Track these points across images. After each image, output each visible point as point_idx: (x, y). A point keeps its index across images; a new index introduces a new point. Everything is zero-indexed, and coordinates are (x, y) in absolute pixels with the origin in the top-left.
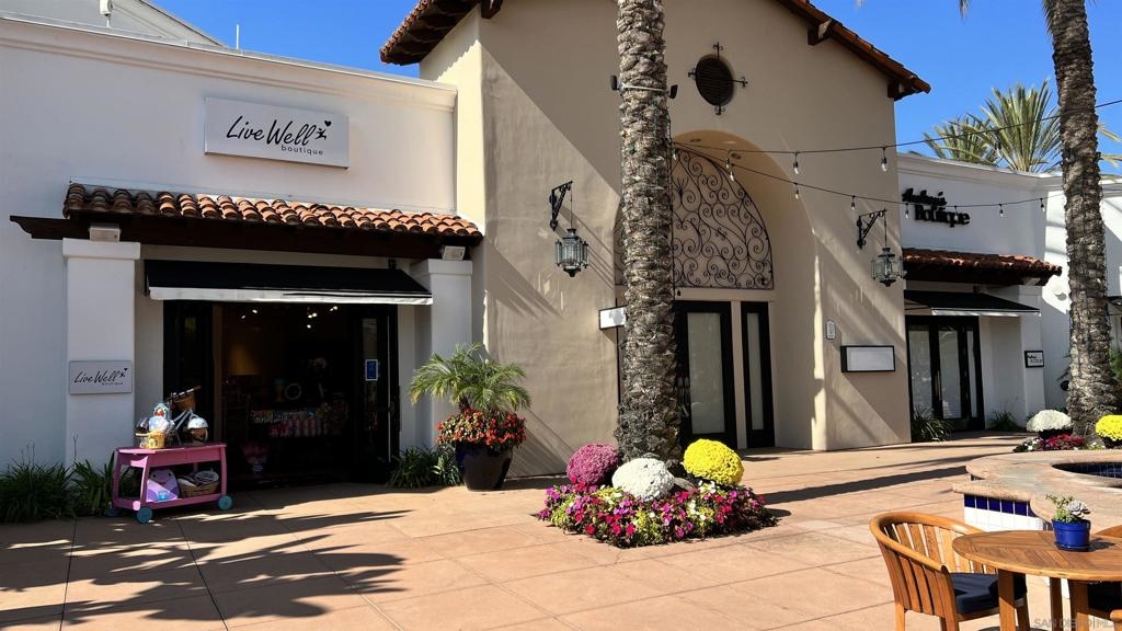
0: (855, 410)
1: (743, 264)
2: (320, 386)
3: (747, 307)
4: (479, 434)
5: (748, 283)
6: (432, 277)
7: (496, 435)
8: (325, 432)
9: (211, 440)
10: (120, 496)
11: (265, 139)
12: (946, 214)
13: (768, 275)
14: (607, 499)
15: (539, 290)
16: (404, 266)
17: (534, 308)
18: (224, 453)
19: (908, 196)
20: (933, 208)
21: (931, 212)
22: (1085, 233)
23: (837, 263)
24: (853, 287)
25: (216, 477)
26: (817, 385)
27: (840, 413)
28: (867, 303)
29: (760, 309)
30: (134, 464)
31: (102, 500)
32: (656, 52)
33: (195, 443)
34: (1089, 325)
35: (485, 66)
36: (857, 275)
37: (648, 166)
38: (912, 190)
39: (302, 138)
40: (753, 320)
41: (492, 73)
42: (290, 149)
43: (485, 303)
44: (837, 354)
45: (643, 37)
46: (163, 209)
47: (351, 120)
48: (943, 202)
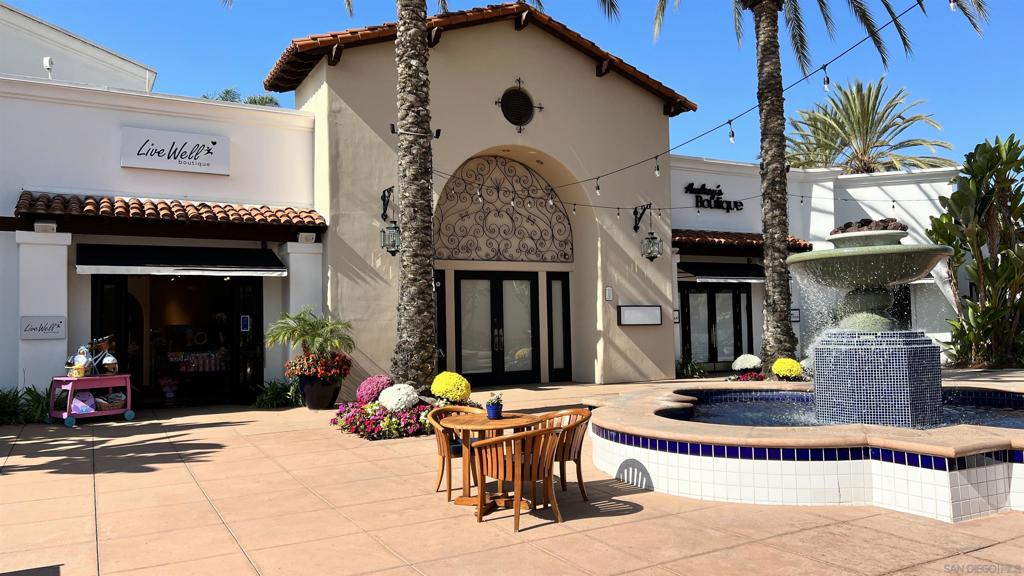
0: (628, 353)
1: (548, 243)
2: (220, 334)
3: (551, 276)
4: (313, 370)
5: (553, 257)
6: (291, 255)
7: (326, 370)
8: (223, 368)
9: (121, 372)
10: (55, 409)
11: (166, 156)
12: (722, 202)
13: (569, 252)
14: (369, 411)
15: (372, 265)
16: (274, 247)
17: (368, 279)
18: (128, 380)
19: (690, 189)
20: (712, 198)
21: (709, 202)
22: (773, 225)
23: (615, 243)
24: (629, 261)
25: (124, 397)
26: (598, 335)
27: (614, 355)
28: (641, 273)
29: (563, 277)
30: (64, 387)
31: (42, 412)
32: (421, 108)
33: (109, 374)
34: (774, 292)
35: (331, 101)
36: (633, 253)
37: (414, 187)
38: (692, 184)
39: (194, 154)
40: (557, 286)
41: (336, 106)
42: (185, 163)
43: (329, 274)
44: (614, 312)
45: (411, 98)
46: (87, 211)
47: (232, 140)
48: (720, 193)
